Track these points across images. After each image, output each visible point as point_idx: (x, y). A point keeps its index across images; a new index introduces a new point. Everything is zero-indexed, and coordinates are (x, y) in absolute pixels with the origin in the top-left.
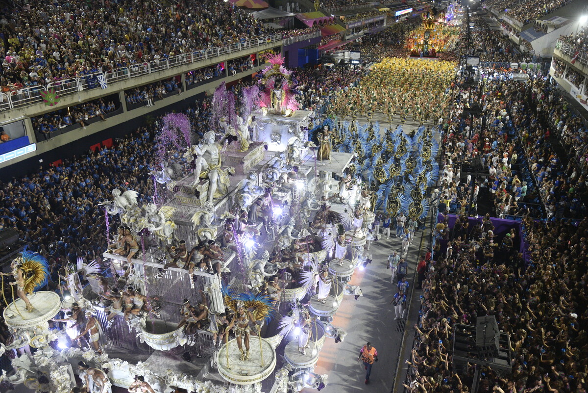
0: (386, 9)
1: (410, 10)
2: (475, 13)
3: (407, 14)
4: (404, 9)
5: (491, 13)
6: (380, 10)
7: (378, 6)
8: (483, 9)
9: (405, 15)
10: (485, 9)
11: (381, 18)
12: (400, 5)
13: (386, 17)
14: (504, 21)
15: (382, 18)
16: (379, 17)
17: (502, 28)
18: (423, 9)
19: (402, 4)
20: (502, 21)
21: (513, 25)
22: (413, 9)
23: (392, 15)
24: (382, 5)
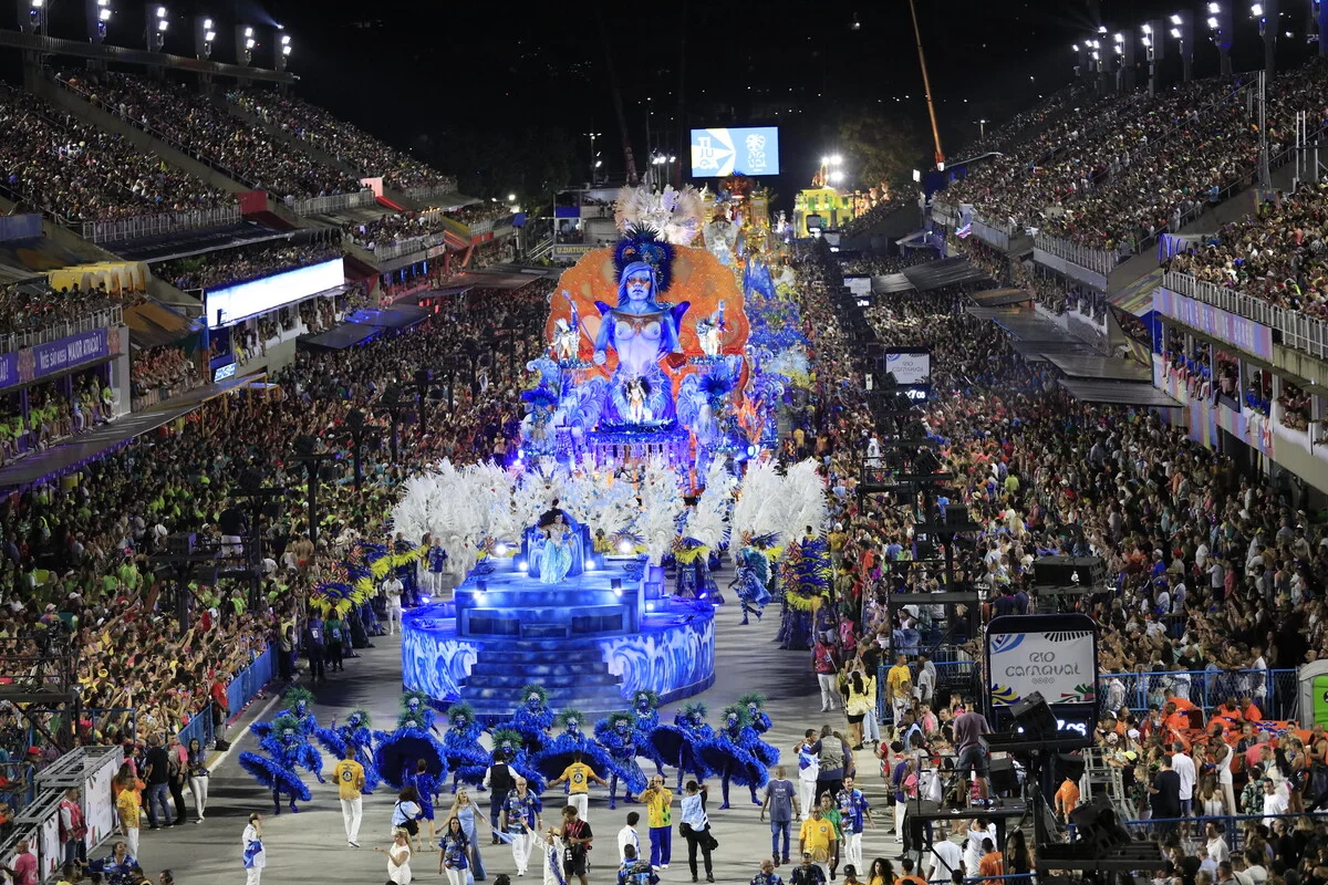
0: (113, 272)
1: (327, 276)
2: (894, 281)
3: (307, 307)
4: (265, 265)
5: (1041, 271)
6: (63, 278)
7: (33, 243)
8: (952, 251)
9: (283, 315)
10: (976, 242)
11: (79, 351)
12: (231, 231)
13: (121, 341)
14: (1178, 329)
15: (92, 346)
16: (63, 343)
17: (1168, 384)
18: (437, 263)
19: (243, 227)
20: (1151, 330)
21: (1272, 355)
22: (353, 269)
23: (172, 323)
24: (69, 242)
